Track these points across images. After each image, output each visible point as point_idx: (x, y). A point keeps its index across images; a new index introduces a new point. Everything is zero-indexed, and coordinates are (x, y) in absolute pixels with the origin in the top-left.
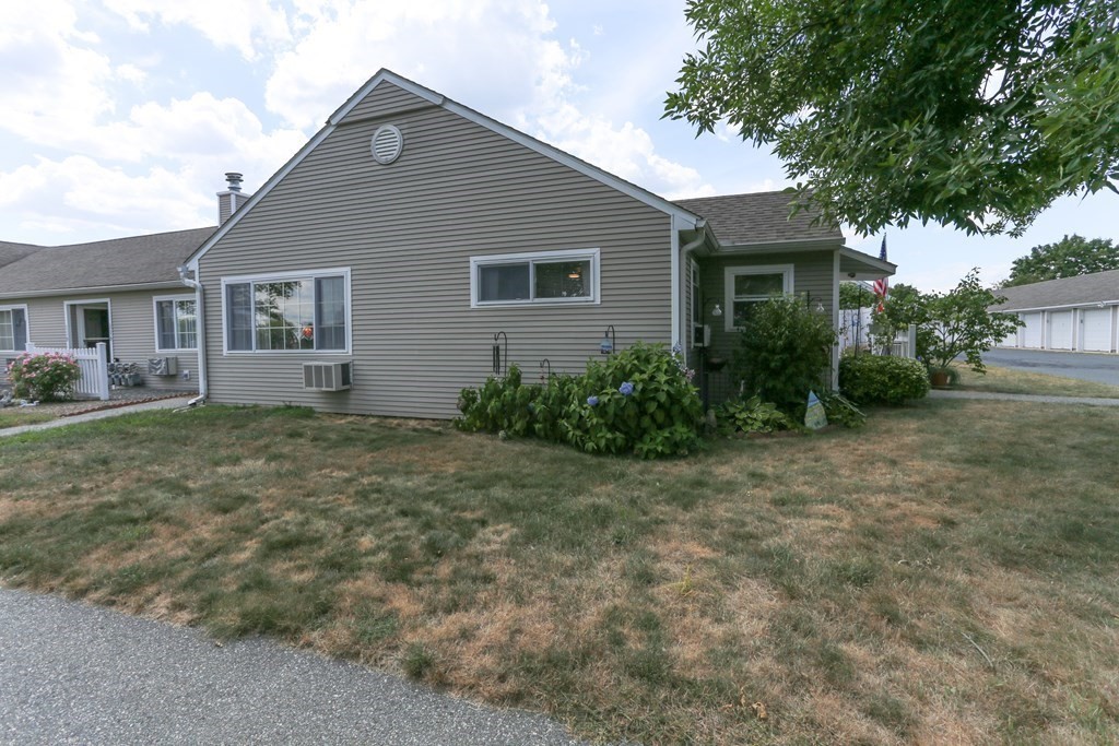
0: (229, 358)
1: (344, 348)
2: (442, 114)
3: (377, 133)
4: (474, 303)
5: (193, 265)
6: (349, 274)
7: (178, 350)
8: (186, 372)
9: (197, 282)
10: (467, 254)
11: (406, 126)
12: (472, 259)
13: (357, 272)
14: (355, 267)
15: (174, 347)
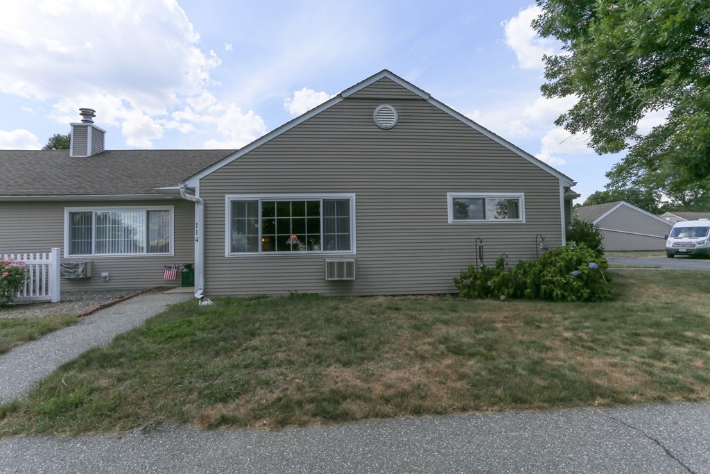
0: (231, 259)
1: (350, 250)
2: (426, 105)
3: (378, 108)
4: (450, 220)
5: (194, 183)
6: (354, 197)
7: (95, 255)
8: (105, 274)
9: (197, 196)
10: (445, 190)
11: (400, 108)
12: (448, 194)
13: (361, 197)
14: (359, 194)
15: (91, 253)
